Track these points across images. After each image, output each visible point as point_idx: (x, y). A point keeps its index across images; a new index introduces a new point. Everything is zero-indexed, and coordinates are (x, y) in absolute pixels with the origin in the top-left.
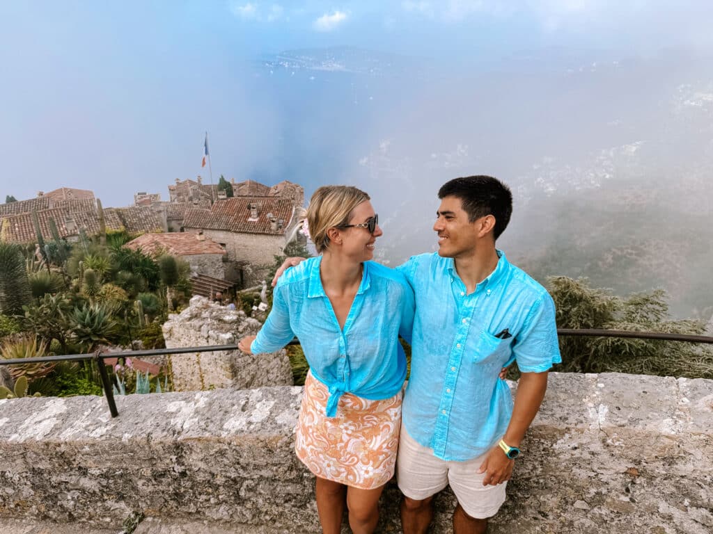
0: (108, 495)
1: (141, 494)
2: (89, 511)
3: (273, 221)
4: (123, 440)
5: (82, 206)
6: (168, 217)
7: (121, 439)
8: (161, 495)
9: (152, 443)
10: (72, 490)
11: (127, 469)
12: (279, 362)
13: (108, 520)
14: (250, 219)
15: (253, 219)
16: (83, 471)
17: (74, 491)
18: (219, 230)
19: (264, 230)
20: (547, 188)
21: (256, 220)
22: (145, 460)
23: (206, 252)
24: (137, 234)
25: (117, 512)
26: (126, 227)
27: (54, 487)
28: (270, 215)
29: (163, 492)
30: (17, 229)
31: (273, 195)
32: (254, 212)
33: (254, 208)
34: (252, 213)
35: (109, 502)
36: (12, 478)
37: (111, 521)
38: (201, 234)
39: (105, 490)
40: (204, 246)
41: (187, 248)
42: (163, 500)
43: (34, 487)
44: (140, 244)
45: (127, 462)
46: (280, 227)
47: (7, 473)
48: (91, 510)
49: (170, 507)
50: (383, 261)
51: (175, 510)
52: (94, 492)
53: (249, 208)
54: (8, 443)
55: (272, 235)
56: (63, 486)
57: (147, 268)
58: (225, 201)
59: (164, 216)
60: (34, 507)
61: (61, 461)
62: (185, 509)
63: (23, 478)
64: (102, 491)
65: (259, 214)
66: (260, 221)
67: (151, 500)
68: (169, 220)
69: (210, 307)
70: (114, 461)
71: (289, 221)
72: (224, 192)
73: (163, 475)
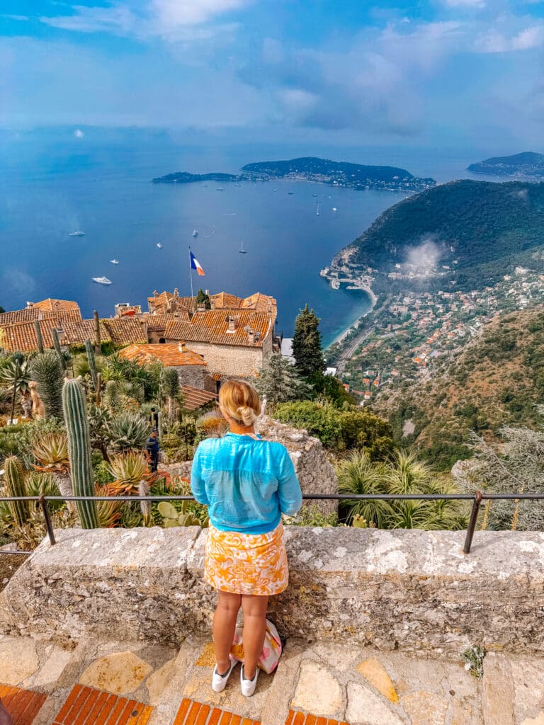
0: (452, 628)
1: (492, 629)
2: (423, 641)
3: (251, 334)
4: (499, 578)
5: (69, 316)
6: (149, 329)
7: (496, 576)
8: (514, 631)
9: (533, 582)
10: (414, 620)
11: (489, 605)
12: (330, 482)
13: (440, 650)
14: (228, 331)
15: (231, 331)
16: (436, 604)
17: (416, 622)
18: (198, 342)
19: (242, 342)
20: (519, 300)
21: (234, 332)
22: (514, 598)
23: (188, 363)
24: (123, 345)
25: (453, 644)
26: (112, 338)
27: (394, 616)
28: (247, 328)
29: (517, 629)
30: (12, 338)
31: (246, 307)
32: (232, 325)
33: (232, 320)
34: (230, 325)
35: (449, 634)
36: (352, 605)
37: (443, 652)
38: (183, 345)
39: (451, 623)
40: (187, 357)
41: (170, 359)
42: (514, 637)
43: (373, 615)
44: (126, 355)
45: (493, 599)
46: (257, 339)
47: (350, 601)
48: (425, 640)
49: (518, 643)
50: (344, 374)
51: (521, 647)
52: (437, 625)
53: (227, 320)
54: (367, 573)
55: (249, 347)
56: (405, 617)
57: (143, 379)
58: (204, 313)
59: (145, 328)
60: (362, 633)
61: (418, 593)
62: (534, 646)
63: (365, 606)
64: (446, 623)
65: (236, 327)
66: (238, 333)
67: (500, 636)
68: (150, 331)
69: (274, 425)
70: (477, 597)
71: (265, 333)
72: (203, 305)
73: (525, 613)
